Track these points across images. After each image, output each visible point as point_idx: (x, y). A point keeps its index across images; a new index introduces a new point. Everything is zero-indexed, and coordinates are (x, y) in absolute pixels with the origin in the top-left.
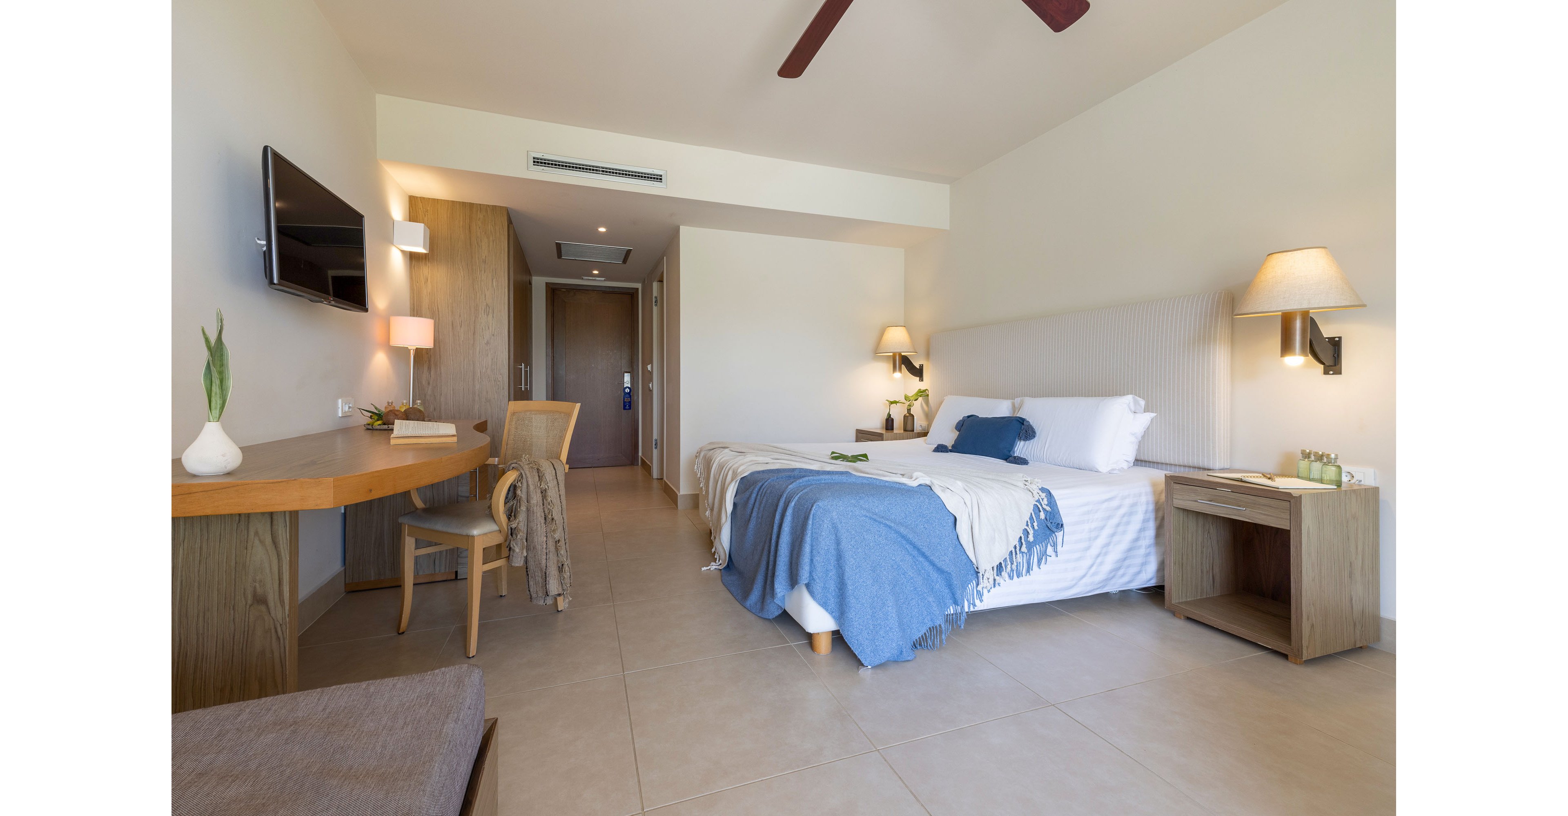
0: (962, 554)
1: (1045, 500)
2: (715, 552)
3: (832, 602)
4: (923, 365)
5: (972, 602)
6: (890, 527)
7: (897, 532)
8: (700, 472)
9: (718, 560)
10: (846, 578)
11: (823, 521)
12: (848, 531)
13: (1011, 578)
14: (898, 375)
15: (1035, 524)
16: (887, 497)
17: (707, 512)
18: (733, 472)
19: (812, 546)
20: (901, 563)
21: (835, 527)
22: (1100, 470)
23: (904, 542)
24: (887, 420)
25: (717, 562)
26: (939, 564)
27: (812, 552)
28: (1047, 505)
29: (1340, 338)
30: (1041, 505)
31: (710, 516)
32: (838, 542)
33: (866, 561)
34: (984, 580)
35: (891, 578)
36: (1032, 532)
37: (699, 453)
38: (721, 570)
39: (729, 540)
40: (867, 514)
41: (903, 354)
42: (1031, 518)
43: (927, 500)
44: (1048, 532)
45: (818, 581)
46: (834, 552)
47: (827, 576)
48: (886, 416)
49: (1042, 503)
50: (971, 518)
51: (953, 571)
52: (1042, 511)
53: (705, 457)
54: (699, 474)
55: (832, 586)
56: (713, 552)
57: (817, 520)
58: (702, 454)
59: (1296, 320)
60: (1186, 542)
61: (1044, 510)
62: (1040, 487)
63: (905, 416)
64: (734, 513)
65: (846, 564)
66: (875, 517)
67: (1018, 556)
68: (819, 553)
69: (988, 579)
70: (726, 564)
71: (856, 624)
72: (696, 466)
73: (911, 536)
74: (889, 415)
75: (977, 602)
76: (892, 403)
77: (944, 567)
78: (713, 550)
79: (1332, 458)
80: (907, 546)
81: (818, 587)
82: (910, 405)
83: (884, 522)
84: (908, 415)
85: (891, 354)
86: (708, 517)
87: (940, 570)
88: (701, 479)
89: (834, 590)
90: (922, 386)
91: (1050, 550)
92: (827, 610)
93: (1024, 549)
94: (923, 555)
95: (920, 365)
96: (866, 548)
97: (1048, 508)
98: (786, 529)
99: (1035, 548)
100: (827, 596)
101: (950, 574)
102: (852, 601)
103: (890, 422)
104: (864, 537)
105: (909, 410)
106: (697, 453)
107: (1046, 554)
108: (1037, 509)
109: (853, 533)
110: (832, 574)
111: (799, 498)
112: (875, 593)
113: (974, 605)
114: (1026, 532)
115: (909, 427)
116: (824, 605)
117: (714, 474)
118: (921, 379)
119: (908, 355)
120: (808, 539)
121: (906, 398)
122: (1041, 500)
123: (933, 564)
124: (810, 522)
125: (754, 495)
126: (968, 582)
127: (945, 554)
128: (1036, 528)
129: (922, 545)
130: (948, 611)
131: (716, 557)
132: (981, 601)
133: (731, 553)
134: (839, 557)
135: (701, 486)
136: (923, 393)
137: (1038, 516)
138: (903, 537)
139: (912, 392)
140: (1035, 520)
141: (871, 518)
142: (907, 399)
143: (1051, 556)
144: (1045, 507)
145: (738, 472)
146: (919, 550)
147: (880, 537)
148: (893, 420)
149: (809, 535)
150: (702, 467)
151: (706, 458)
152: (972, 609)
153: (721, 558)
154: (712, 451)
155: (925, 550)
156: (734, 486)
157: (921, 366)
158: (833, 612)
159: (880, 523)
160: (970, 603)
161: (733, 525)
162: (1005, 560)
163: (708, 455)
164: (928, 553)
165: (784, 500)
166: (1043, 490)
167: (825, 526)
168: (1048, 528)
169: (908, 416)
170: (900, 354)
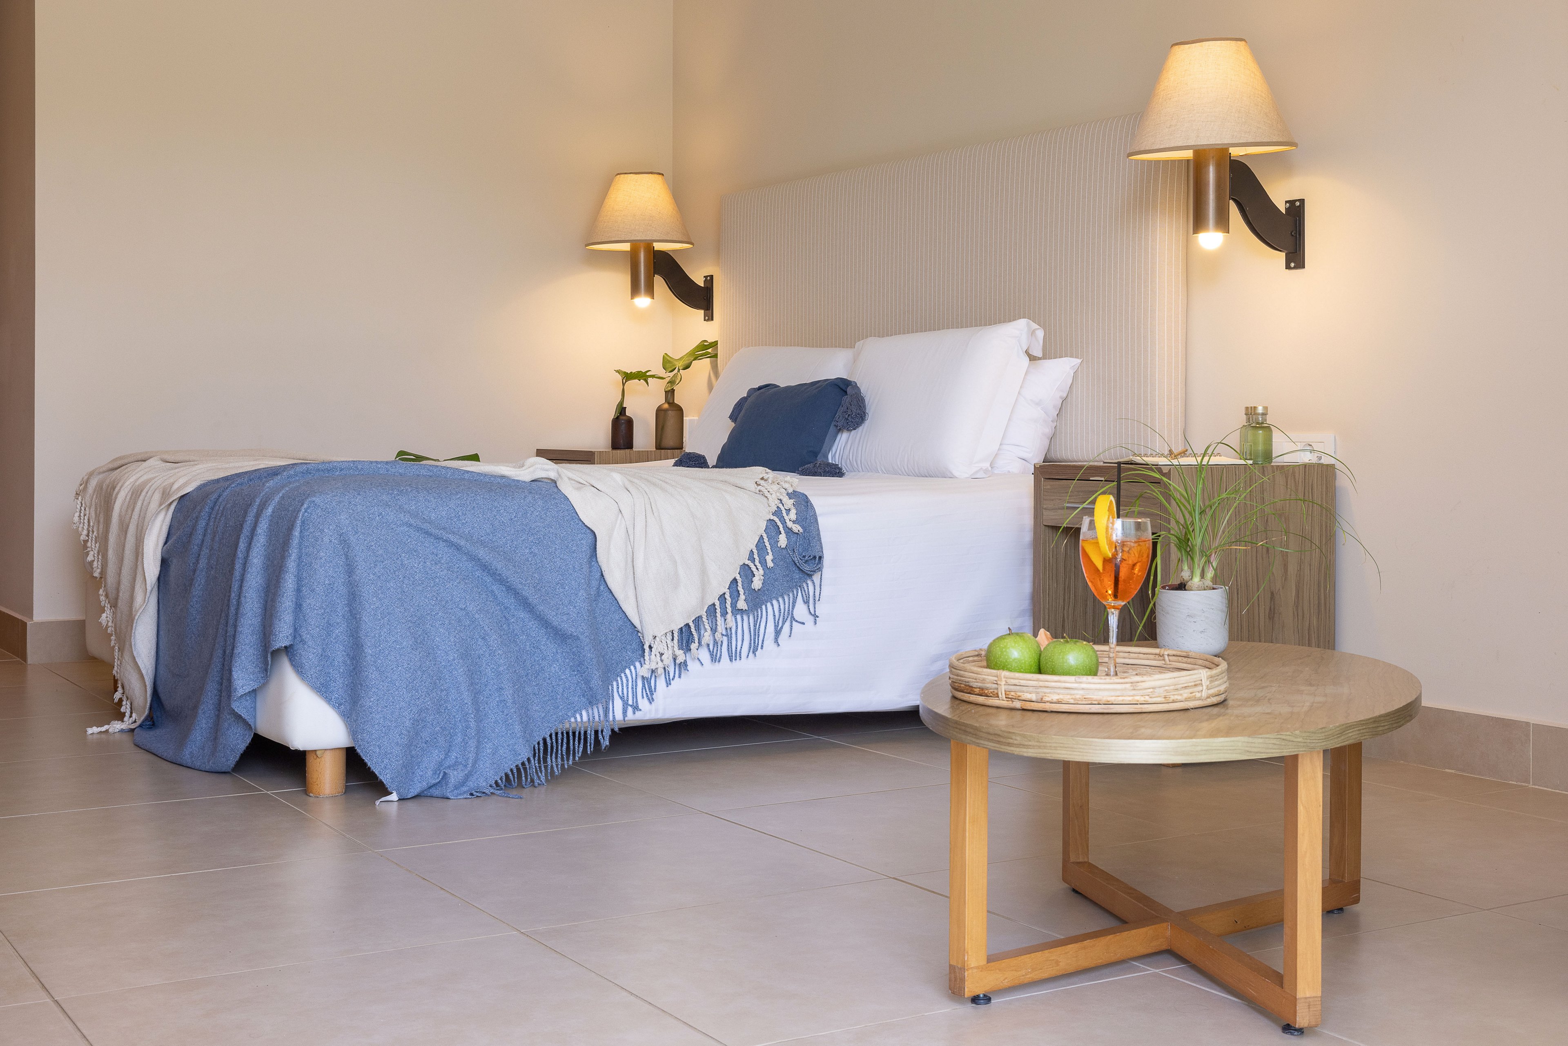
0: (613, 609)
1: (793, 512)
2: (121, 700)
3: (339, 684)
4: (712, 277)
5: (630, 702)
6: (458, 548)
7: (473, 558)
8: (86, 527)
9: (127, 715)
10: (362, 634)
11: (322, 531)
12: (369, 548)
13: (715, 658)
14: (643, 302)
15: (769, 558)
16: (457, 493)
17: (104, 615)
18: (163, 494)
19: (299, 579)
20: (477, 616)
21: (344, 542)
22: (956, 474)
23: (488, 579)
24: (616, 422)
25: (126, 719)
26: (555, 622)
27: (298, 590)
28: (794, 522)
29: (1302, 201)
30: (784, 522)
31: (110, 624)
32: (350, 569)
33: (402, 605)
34: (653, 656)
35: (455, 641)
36: (761, 572)
37: (85, 483)
38: (132, 730)
39: (153, 652)
40: (412, 521)
41: (658, 246)
42: (760, 545)
43: (540, 503)
44: (797, 575)
45: (310, 643)
46: (343, 590)
47: (329, 635)
48: (611, 414)
49: (786, 518)
50: (631, 537)
51: (583, 633)
52: (783, 532)
53: (100, 486)
54: (85, 532)
55: (339, 654)
56: (116, 700)
57: (312, 530)
58: (93, 483)
59: (1209, 165)
60: (1072, 596)
61: (789, 531)
62: (790, 491)
63: (660, 411)
64: (162, 580)
65: (362, 610)
66: (427, 526)
67: (729, 616)
68: (313, 591)
69: (662, 654)
70: (147, 712)
71: (378, 717)
72: (77, 514)
73: (499, 565)
74: (621, 410)
75: (643, 703)
76: (628, 377)
77: (565, 626)
78: (117, 696)
79: (1258, 414)
80: (494, 588)
81: (310, 655)
82: (672, 382)
83: (445, 536)
84: (666, 406)
85: (626, 247)
86: (107, 627)
87: (560, 636)
88: (89, 544)
89: (344, 662)
90: (709, 331)
91: (800, 611)
92: (328, 700)
93: (742, 604)
94: (526, 604)
95: (706, 277)
96: (406, 581)
97: (796, 528)
98: (255, 561)
99: (769, 605)
100: (329, 673)
101: (578, 638)
102: (372, 675)
103: (623, 427)
104: (402, 560)
105: (670, 393)
106: (81, 485)
107: (793, 618)
108: (772, 528)
109: (381, 552)
110: (340, 631)
111: (283, 498)
112: (419, 664)
113: (636, 708)
114: (746, 572)
115: (669, 440)
116: (323, 690)
117: (120, 516)
118: (709, 317)
119: (674, 251)
120: (292, 564)
121: (667, 363)
122: (784, 512)
123: (545, 623)
124: (296, 533)
125: (202, 523)
126: (624, 663)
127: (570, 602)
128: (770, 564)
129: (521, 583)
130: (576, 718)
131: (123, 710)
132: (651, 700)
133: (158, 683)
134: (353, 597)
135: (90, 558)
136: (707, 350)
137: (774, 542)
138: (485, 567)
139: (681, 350)
140: (769, 551)
141: (419, 529)
142: (668, 365)
143: (803, 623)
144: (790, 524)
145: (171, 492)
146: (516, 594)
147: (436, 564)
148: (630, 422)
149: (294, 557)
150: (93, 514)
151: (102, 488)
152: (630, 715)
153: (135, 704)
154: (118, 471)
155: (527, 592)
156: (163, 521)
157: (709, 280)
158: (340, 705)
159: (437, 538)
160: (628, 704)
161: (161, 605)
162: (698, 620)
163: (108, 481)
164: (534, 599)
165: (255, 510)
166: (794, 495)
167: (326, 540)
168: (795, 564)
169: (666, 410)
170: (649, 246)
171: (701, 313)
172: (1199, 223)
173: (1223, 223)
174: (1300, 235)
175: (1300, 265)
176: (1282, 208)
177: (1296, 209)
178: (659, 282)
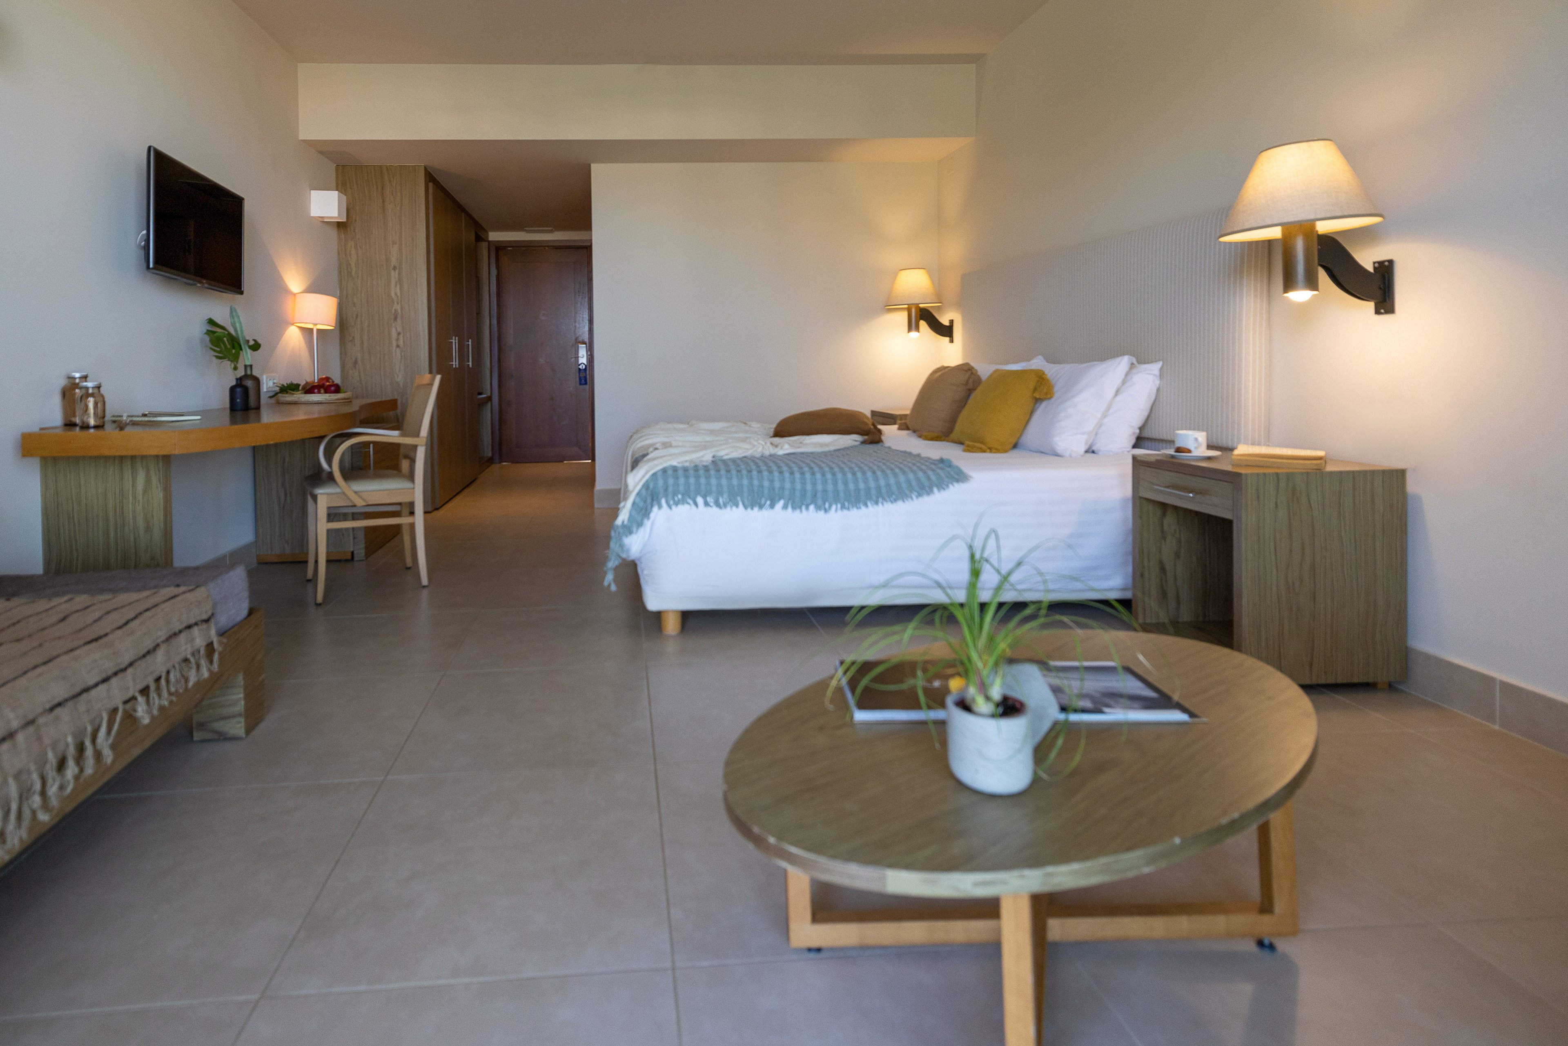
171: (947, 339)
172: (1289, 284)
173: (1312, 283)
174: (1389, 290)
175: (1390, 310)
176: (1371, 270)
177: (1385, 270)
178: (923, 324)
